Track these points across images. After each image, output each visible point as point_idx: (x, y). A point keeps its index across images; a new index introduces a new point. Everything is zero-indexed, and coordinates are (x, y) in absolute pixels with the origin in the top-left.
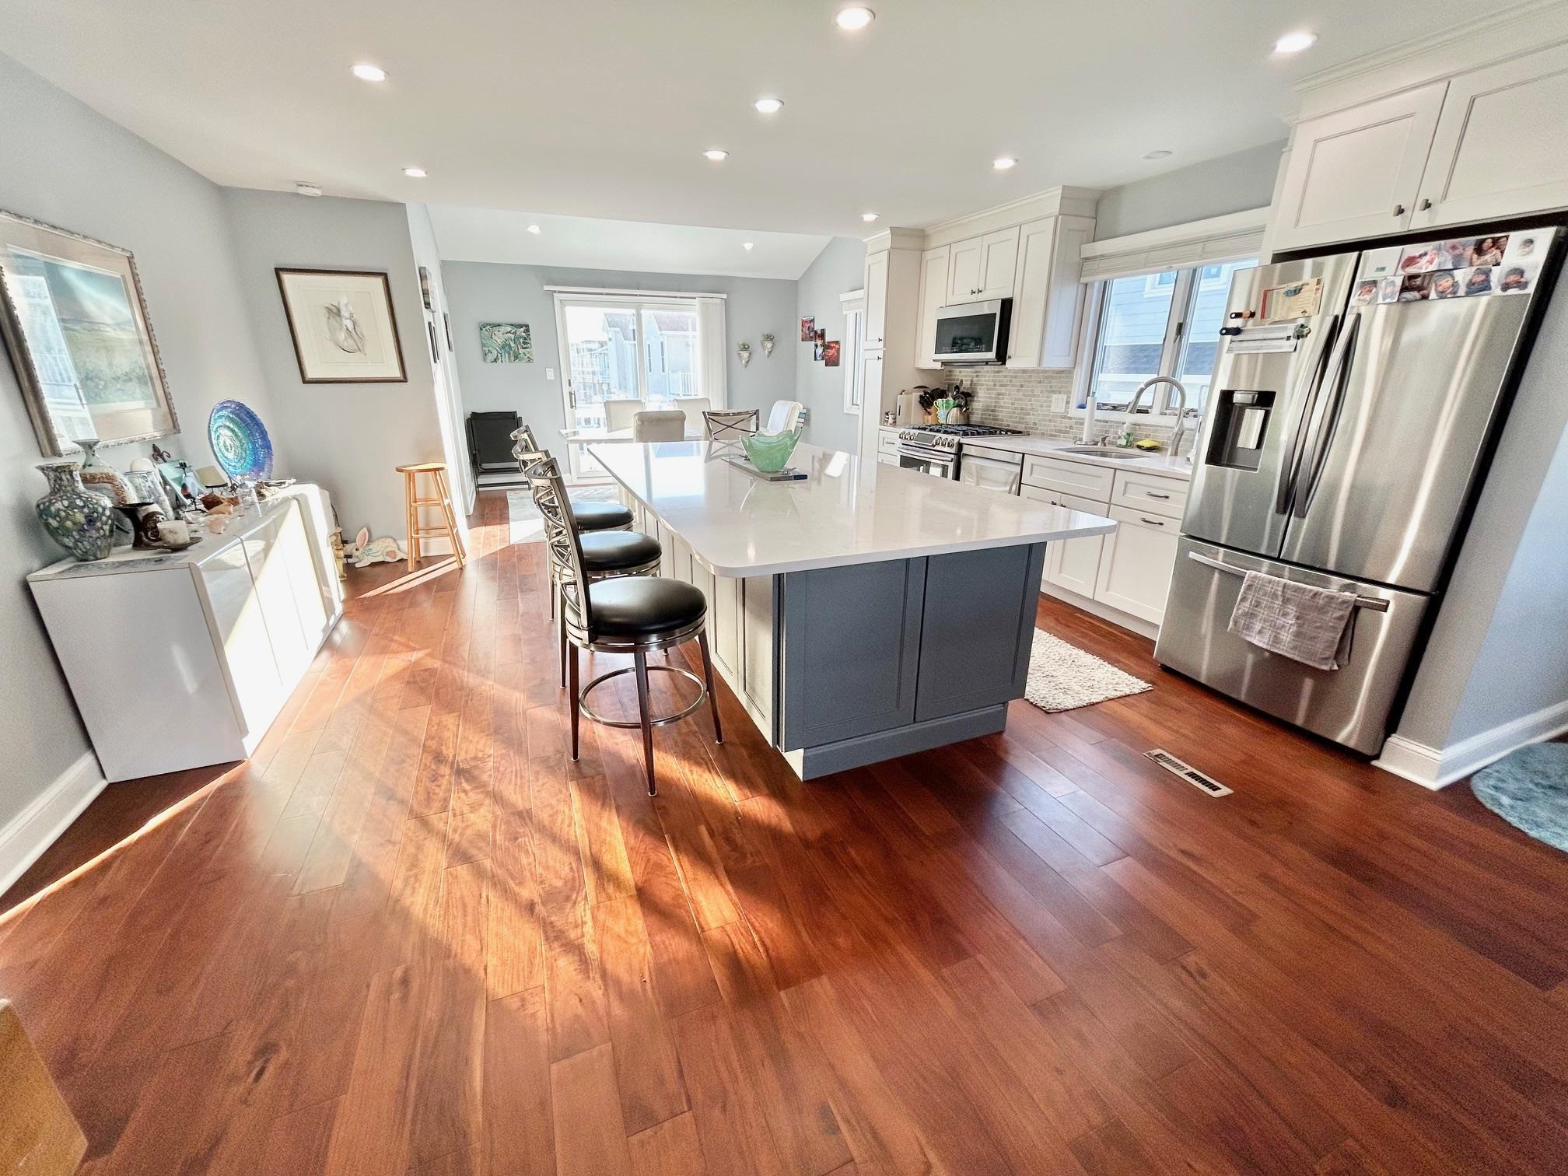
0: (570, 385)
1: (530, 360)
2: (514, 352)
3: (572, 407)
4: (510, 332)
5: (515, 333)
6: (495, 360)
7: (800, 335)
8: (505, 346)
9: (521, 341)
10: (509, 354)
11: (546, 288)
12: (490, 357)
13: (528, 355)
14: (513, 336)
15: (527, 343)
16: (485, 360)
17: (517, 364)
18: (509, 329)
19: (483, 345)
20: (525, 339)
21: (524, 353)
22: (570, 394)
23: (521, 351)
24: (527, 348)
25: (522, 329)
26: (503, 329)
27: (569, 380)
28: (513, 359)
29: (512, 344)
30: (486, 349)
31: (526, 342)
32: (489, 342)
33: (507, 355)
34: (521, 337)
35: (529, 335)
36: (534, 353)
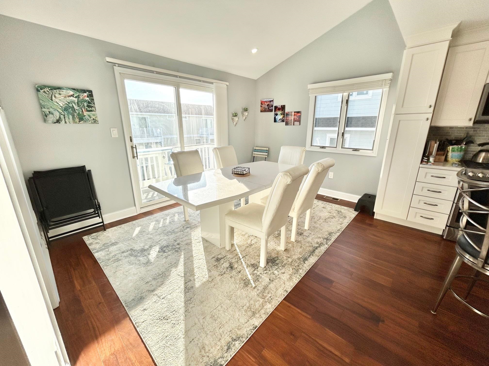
0: (131, 141)
1: (95, 121)
2: (79, 114)
3: (134, 157)
4: (72, 96)
5: (78, 97)
6: (58, 121)
7: (259, 108)
8: (67, 109)
9: (86, 104)
10: (73, 116)
11: (108, 59)
12: (51, 118)
13: (94, 117)
14: (76, 100)
15: (91, 107)
16: (45, 121)
17: (82, 126)
18: (71, 93)
19: (42, 107)
20: (89, 102)
21: (89, 116)
22: (132, 147)
23: (86, 113)
24: (91, 111)
25: (85, 94)
26: (64, 92)
27: (131, 137)
28: (77, 120)
29: (76, 107)
30: (46, 111)
31: (90, 105)
32: (49, 104)
33: (71, 117)
34: (86, 101)
35: (93, 100)
36: (98, 116)
